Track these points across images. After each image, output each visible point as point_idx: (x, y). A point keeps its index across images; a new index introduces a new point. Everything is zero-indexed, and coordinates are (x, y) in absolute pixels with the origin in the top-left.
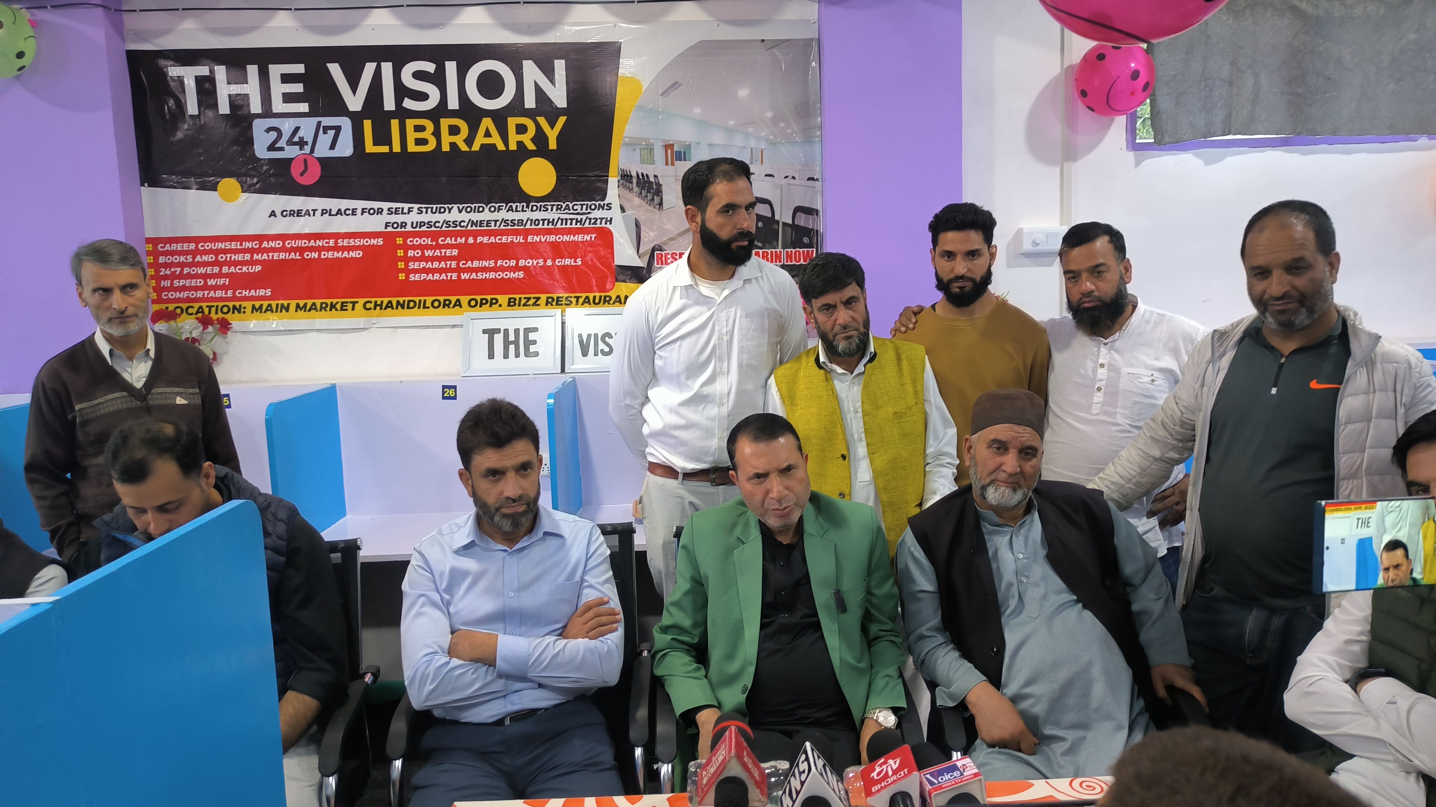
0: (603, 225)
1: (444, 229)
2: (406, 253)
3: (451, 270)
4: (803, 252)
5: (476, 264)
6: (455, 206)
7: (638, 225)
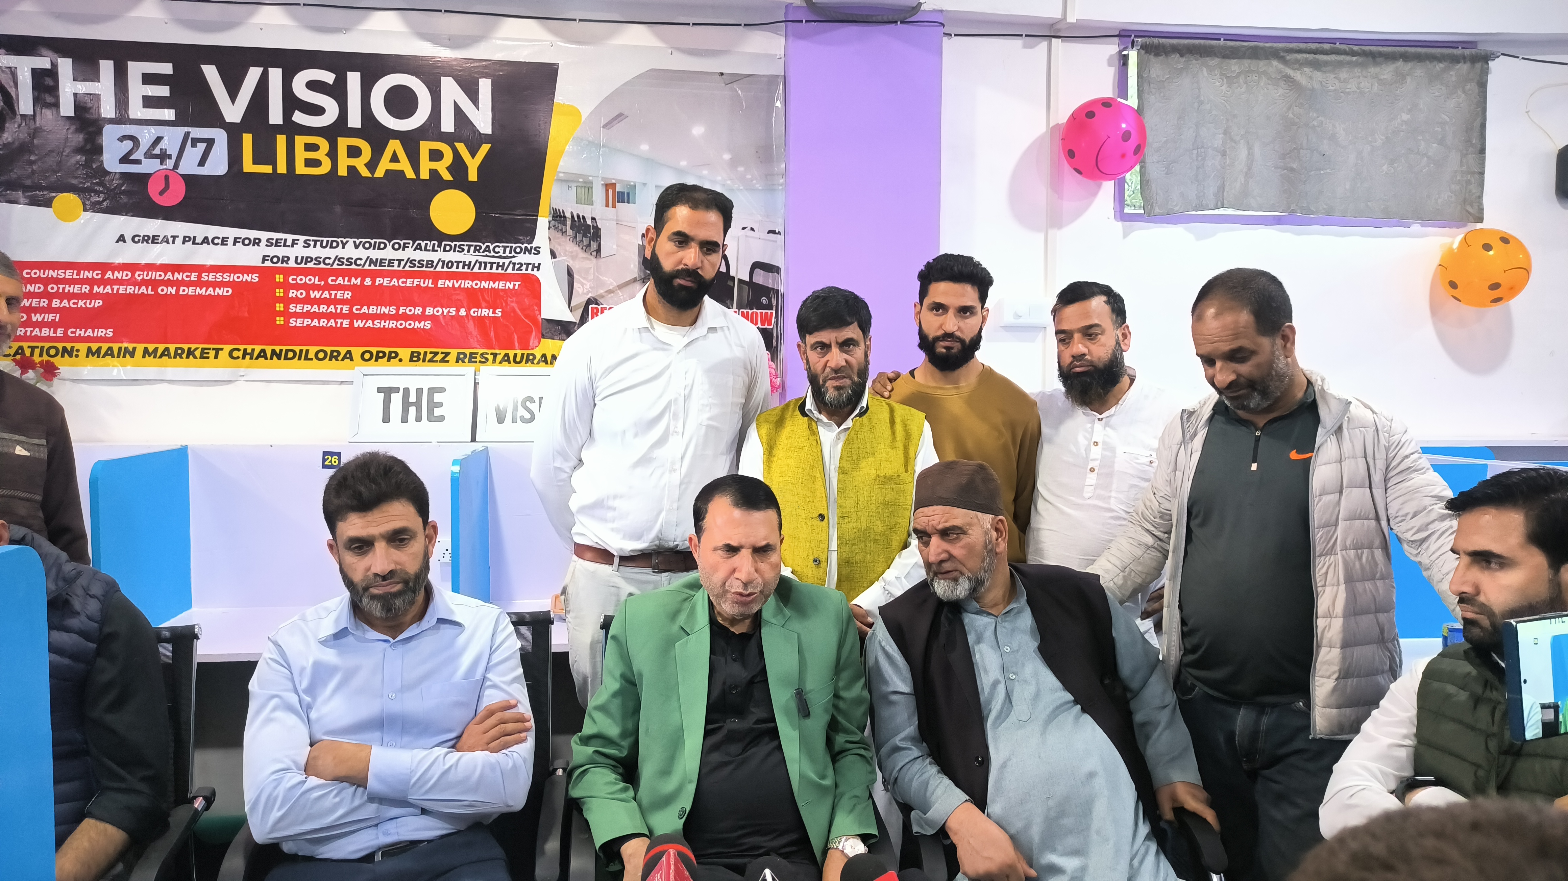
0: (529, 271)
1: (335, 266)
2: (286, 293)
3: (342, 316)
4: (761, 313)
5: (373, 310)
6: (351, 241)
7: (570, 274)
